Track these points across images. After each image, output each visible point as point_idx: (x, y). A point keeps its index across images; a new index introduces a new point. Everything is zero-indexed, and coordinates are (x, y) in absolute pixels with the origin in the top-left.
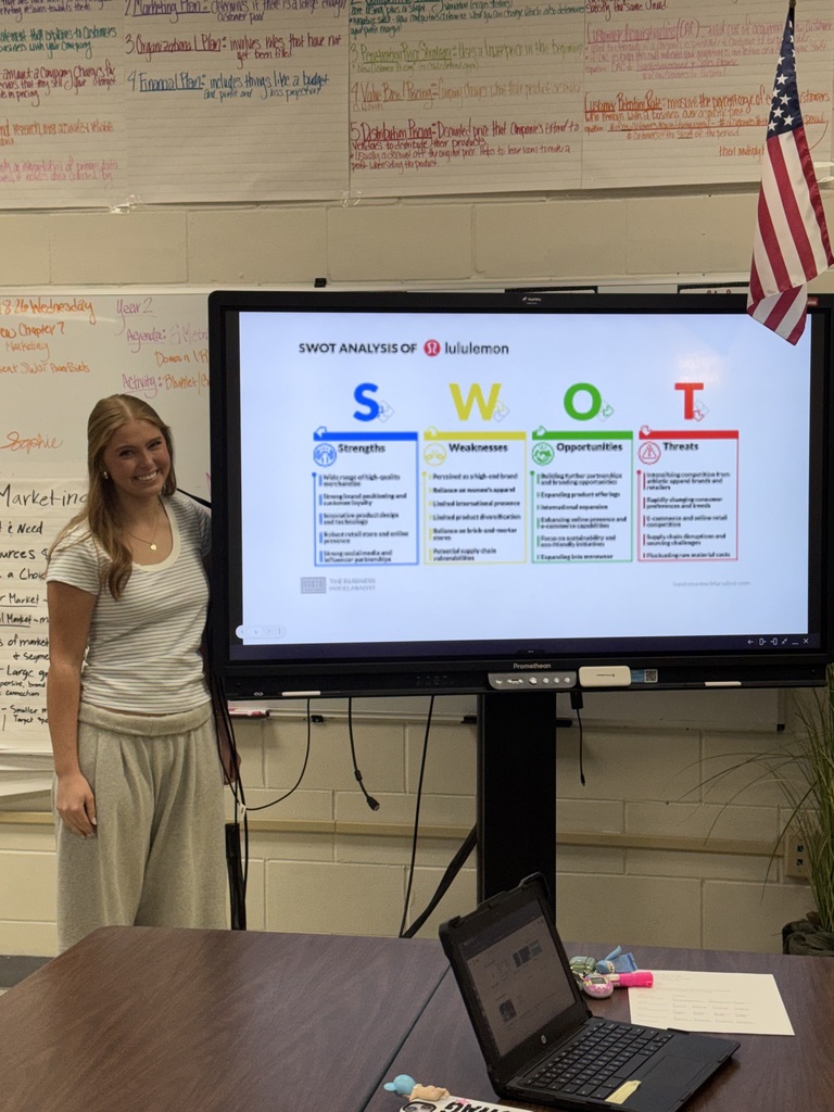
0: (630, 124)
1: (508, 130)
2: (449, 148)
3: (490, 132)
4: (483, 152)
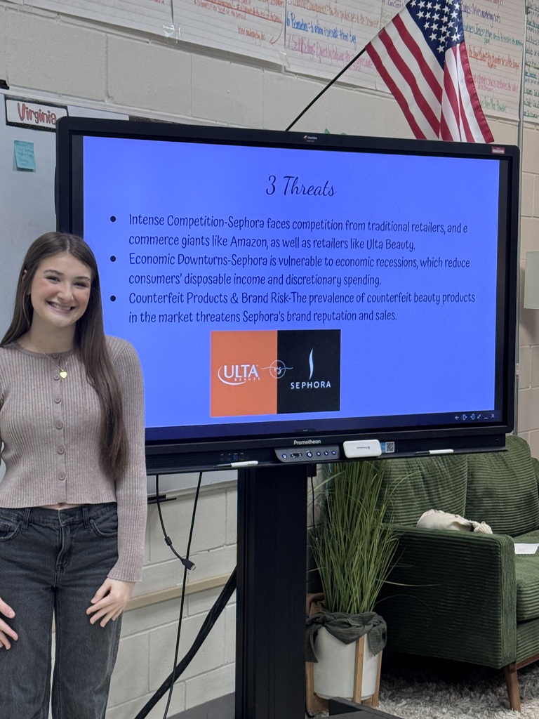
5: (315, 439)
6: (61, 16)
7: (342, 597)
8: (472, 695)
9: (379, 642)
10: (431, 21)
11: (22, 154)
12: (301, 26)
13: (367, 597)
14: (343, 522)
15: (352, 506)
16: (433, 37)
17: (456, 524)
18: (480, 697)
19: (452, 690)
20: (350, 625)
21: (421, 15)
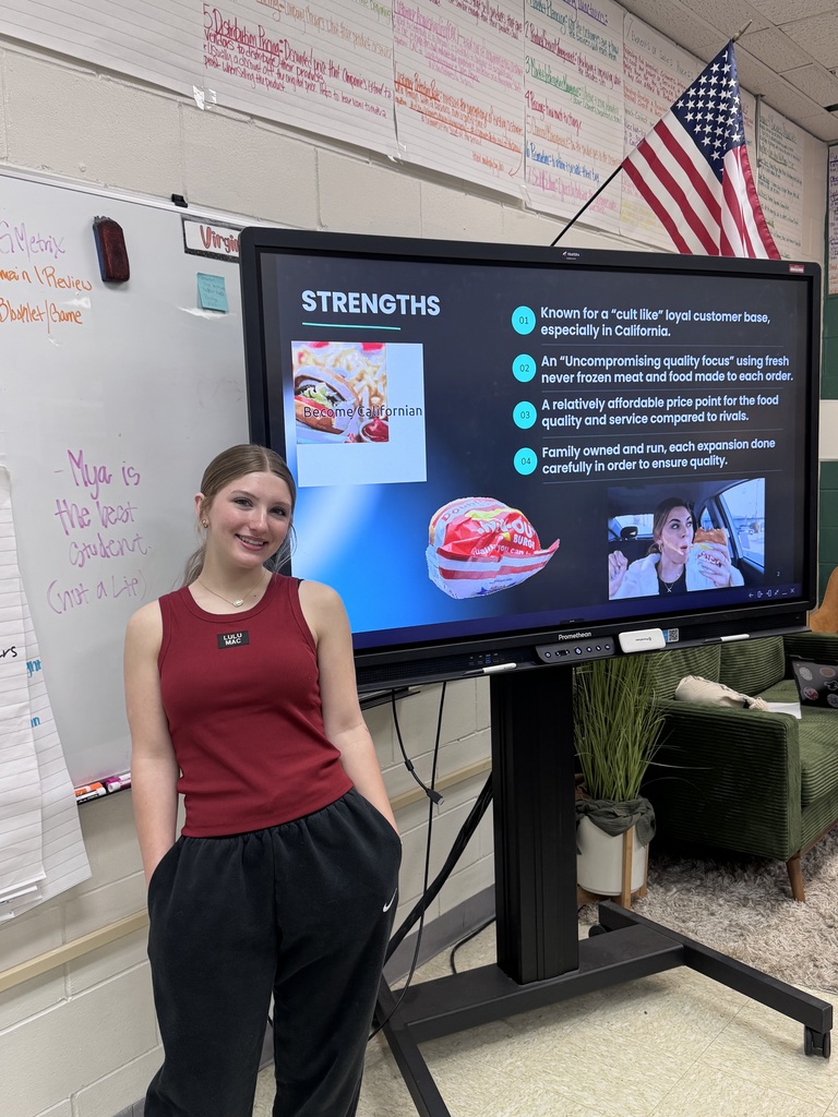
0: (422, 106)
1: (340, 75)
2: (293, 74)
3: (327, 71)
4: (323, 91)
5: (584, 632)
6: (255, 121)
7: (606, 783)
8: (746, 878)
9: (647, 830)
10: (703, 123)
11: (209, 291)
12: (542, 158)
13: (632, 782)
14: (603, 703)
15: (613, 685)
16: (706, 141)
17: (727, 699)
18: (755, 880)
19: (724, 872)
20: (617, 816)
21: (690, 117)
